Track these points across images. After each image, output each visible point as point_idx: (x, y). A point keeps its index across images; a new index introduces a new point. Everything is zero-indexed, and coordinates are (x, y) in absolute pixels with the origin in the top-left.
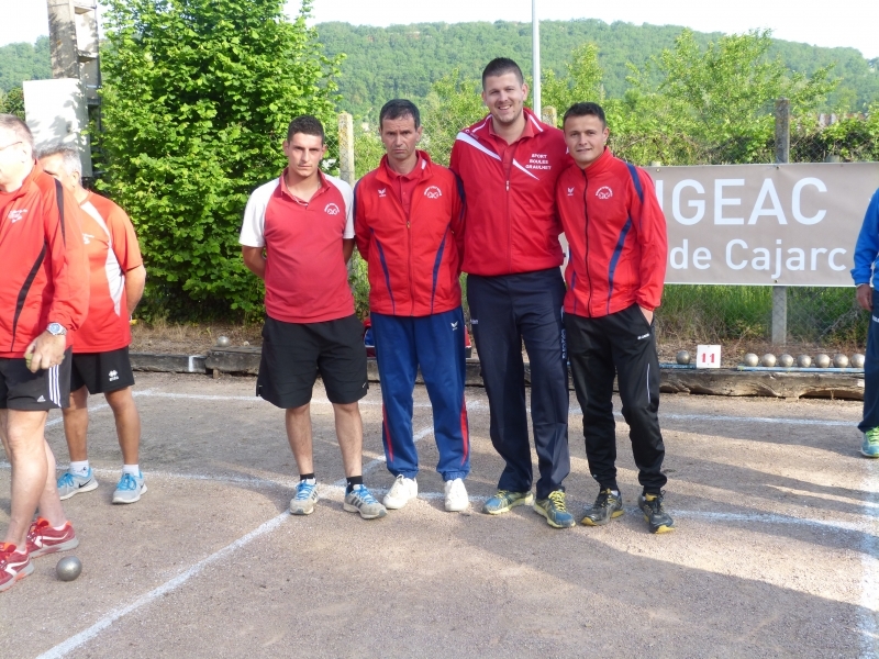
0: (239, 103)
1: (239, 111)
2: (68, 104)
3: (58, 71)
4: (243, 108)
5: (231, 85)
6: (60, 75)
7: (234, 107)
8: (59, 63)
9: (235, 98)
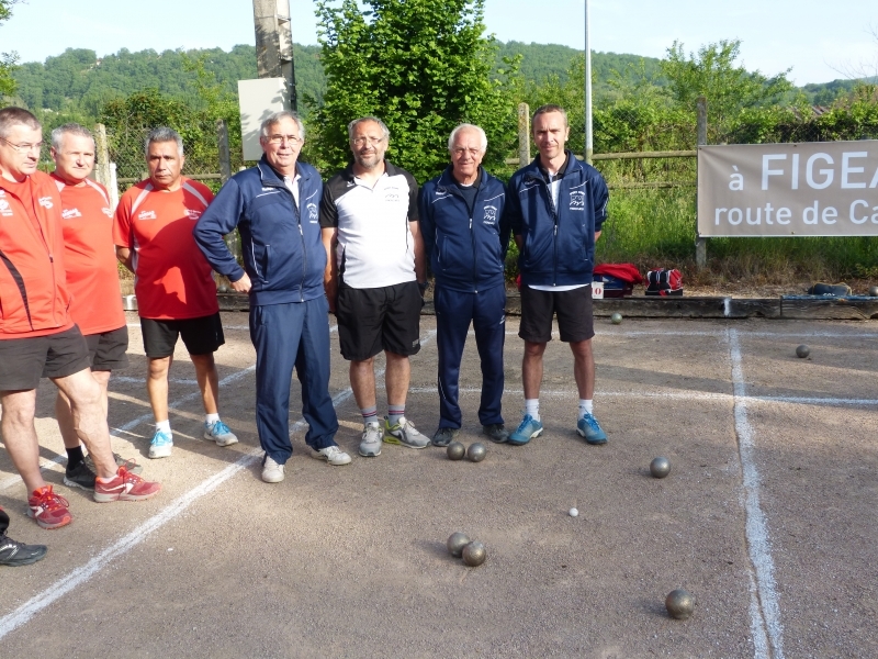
0: (440, 95)
1: (438, 102)
2: (275, 100)
3: (263, 72)
4: (442, 100)
5: (438, 81)
6: (265, 76)
7: (434, 99)
8: (265, 66)
9: (439, 91)
